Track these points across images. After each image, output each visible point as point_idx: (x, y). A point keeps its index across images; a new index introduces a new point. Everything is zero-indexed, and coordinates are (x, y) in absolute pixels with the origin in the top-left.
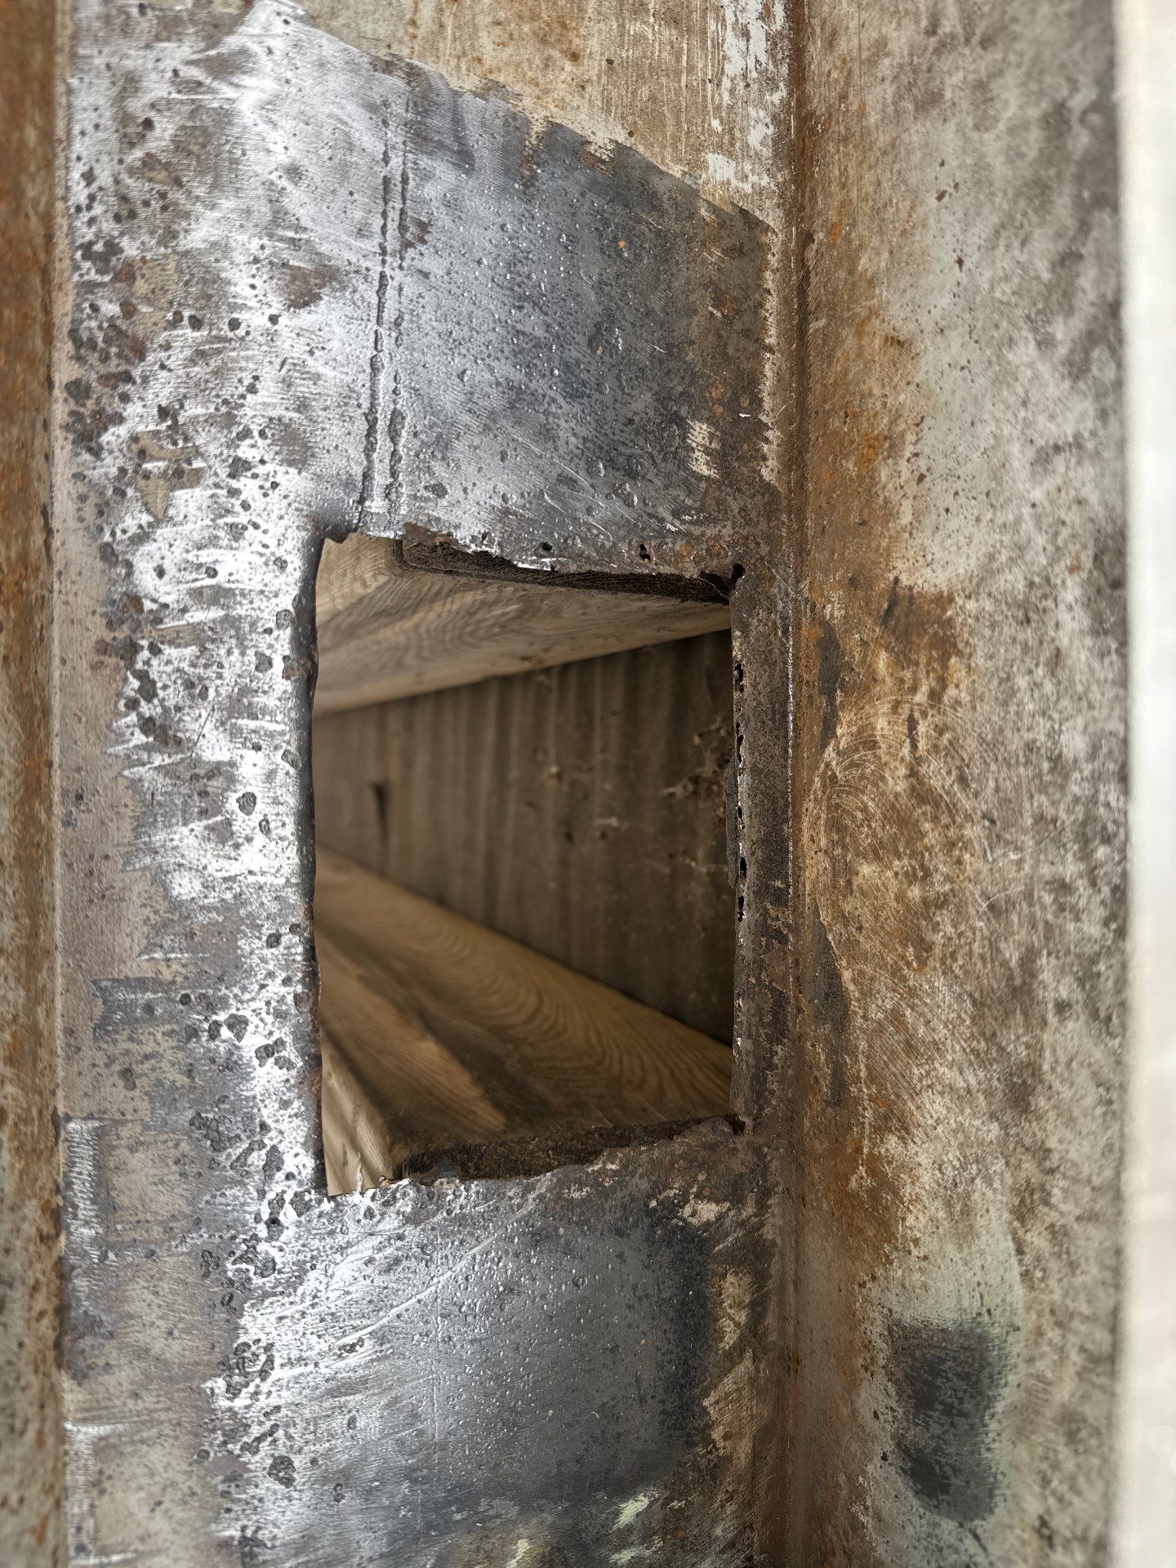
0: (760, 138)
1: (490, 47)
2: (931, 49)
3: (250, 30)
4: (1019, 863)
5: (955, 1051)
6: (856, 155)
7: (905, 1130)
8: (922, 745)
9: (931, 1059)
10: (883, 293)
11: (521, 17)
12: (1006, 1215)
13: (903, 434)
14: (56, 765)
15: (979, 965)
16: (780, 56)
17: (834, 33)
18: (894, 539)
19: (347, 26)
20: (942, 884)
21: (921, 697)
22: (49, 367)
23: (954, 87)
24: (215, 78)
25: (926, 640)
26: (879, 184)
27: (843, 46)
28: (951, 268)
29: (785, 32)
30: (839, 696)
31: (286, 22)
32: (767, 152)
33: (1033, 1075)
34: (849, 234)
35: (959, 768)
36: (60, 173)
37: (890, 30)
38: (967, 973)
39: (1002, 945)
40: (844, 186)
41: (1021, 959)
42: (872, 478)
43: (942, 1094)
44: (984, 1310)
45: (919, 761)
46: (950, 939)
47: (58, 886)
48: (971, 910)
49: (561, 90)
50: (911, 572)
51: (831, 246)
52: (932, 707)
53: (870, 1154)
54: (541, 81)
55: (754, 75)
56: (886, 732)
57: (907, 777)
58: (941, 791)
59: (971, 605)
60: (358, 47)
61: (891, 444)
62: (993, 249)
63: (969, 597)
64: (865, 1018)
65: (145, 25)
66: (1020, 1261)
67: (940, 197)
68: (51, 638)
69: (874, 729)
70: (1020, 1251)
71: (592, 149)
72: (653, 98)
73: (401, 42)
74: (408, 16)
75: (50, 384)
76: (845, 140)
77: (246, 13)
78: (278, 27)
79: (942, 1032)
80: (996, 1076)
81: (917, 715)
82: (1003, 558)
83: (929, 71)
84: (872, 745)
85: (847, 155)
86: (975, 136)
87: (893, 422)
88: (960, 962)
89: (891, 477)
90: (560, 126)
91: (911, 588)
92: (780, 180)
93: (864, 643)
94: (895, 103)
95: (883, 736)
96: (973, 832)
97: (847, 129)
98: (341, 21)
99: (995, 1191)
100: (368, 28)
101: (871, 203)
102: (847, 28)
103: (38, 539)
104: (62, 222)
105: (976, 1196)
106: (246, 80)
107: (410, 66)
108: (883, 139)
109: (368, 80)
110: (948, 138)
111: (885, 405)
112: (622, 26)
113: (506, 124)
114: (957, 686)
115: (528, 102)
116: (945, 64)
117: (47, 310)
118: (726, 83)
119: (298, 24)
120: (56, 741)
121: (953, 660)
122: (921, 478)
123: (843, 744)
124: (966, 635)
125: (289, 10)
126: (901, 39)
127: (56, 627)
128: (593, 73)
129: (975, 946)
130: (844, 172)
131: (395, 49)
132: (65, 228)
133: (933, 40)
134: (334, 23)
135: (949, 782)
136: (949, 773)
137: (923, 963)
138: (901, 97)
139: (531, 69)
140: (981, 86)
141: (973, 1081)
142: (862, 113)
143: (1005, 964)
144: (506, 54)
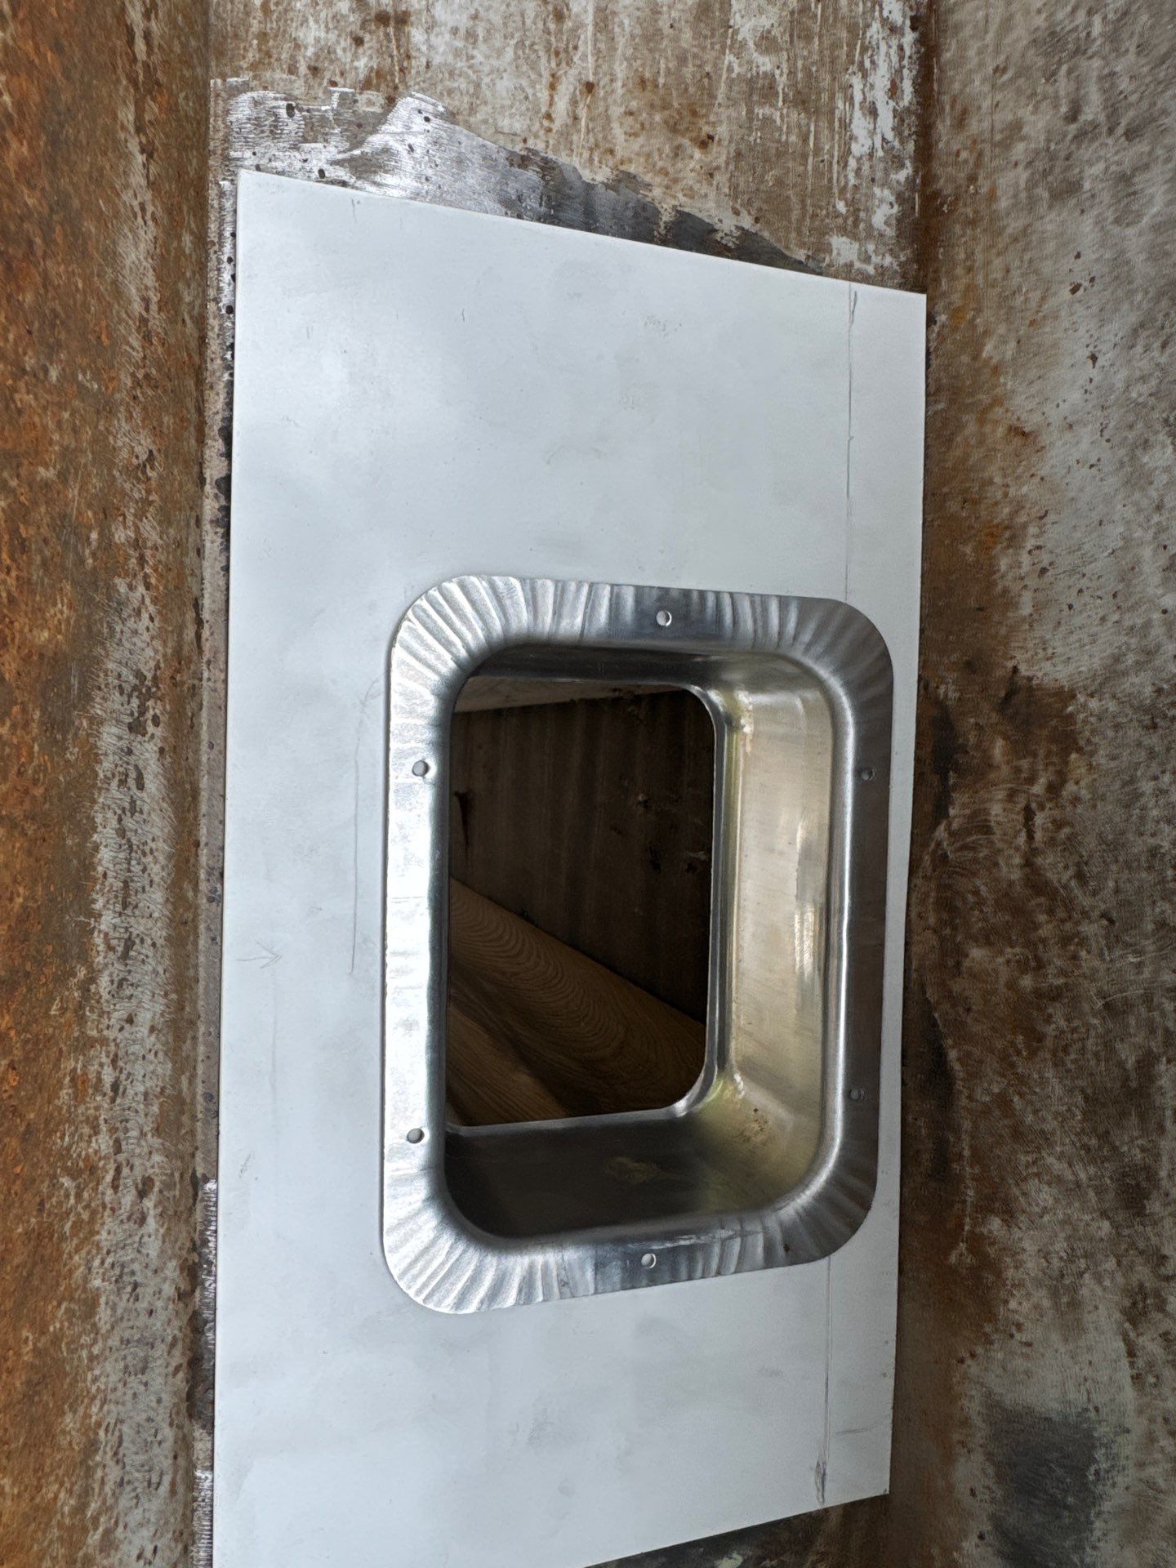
0: (884, 219)
1: (623, 137)
2: (1070, 137)
3: (392, 128)
4: (1139, 966)
5: (1064, 1144)
6: (984, 240)
7: (1009, 1215)
8: (1039, 835)
9: (1038, 1149)
10: (1008, 382)
11: (652, 106)
12: (1117, 1315)
13: (1025, 526)
14: (202, 844)
15: (1093, 1063)
16: (906, 133)
17: (965, 112)
18: (1013, 629)
19: (485, 122)
20: (1056, 976)
21: (1038, 789)
22: (201, 465)
23: (1095, 178)
24: (359, 178)
25: (1045, 732)
26: (1008, 271)
27: (974, 126)
28: (1085, 363)
29: (913, 108)
30: (952, 779)
31: (427, 119)
32: (890, 232)
33: (1148, 1179)
34: (974, 318)
35: (1078, 865)
36: (212, 274)
37: (1025, 113)
38: (1081, 1068)
39: (1118, 1046)
40: (970, 270)
41: (1138, 1062)
42: (991, 565)
43: (1049, 1184)
44: (1091, 1407)
45: (1034, 852)
46: (1063, 1032)
47: (202, 959)
48: (1086, 1007)
49: (690, 179)
50: (1030, 662)
51: (955, 329)
52: (1050, 800)
53: (972, 1232)
54: (671, 170)
55: (880, 153)
56: (1000, 819)
57: (1022, 867)
58: (1057, 885)
59: (1094, 704)
60: (494, 143)
61: (1012, 535)
62: (1132, 347)
63: (1092, 695)
64: (970, 1098)
65: (293, 126)
66: (1132, 1364)
67: (1074, 290)
68: (200, 724)
69: (989, 814)
70: (1131, 1353)
71: (718, 236)
72: (779, 182)
73: (536, 136)
74: (544, 110)
75: (202, 481)
76: (973, 223)
77: (390, 111)
78: (418, 123)
79: (1051, 1124)
80: (1107, 1174)
81: (1034, 805)
82: (1130, 659)
83: (1067, 159)
84: (986, 829)
85: (974, 239)
86: (1116, 230)
87: (1015, 513)
88: (1073, 1056)
89: (1011, 567)
90: (688, 215)
91: (1030, 679)
92: (903, 258)
93: (979, 727)
94: (1028, 189)
95: (998, 823)
96: (1089, 929)
97: (976, 212)
98: (479, 117)
99: (1105, 1289)
100: (505, 123)
101: (999, 290)
102: (979, 108)
103: (190, 633)
104: (214, 322)
105: (1084, 1292)
106: (388, 179)
107: (546, 160)
108: (1014, 225)
109: (505, 176)
110: (1086, 229)
111: (1006, 495)
112: (750, 111)
113: (636, 215)
114: (1077, 783)
115: (657, 192)
116: (1086, 152)
117: (200, 411)
118: (852, 163)
119: (438, 121)
120: (203, 821)
121: (1074, 756)
122: (1044, 571)
123: (955, 825)
124: (1087, 734)
125: (430, 108)
126: (1038, 124)
127: (204, 713)
128: (722, 160)
129: (1090, 1042)
130: (970, 255)
131: (531, 144)
132: (216, 330)
133: (1073, 128)
134: (472, 120)
135: (1066, 876)
136: (1066, 867)
137: (1033, 1054)
138: (1035, 185)
139: (661, 158)
140: (1125, 179)
141: (1083, 1176)
142: (992, 197)
143: (1121, 1064)
144: (636, 144)
